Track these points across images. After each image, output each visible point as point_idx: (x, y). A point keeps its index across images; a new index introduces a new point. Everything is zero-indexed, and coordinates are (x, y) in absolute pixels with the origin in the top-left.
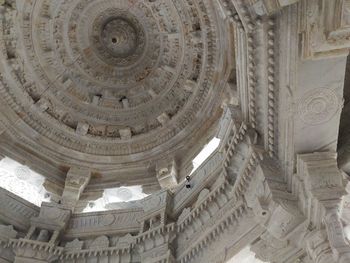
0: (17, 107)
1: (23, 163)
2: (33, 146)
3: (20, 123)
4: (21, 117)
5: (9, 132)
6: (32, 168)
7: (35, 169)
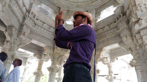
0: (90, 2)
1: (105, 9)
2: (103, 3)
3: (94, 3)
4: (93, 2)
5: (95, 8)
6: (108, 7)
7: (109, 6)
